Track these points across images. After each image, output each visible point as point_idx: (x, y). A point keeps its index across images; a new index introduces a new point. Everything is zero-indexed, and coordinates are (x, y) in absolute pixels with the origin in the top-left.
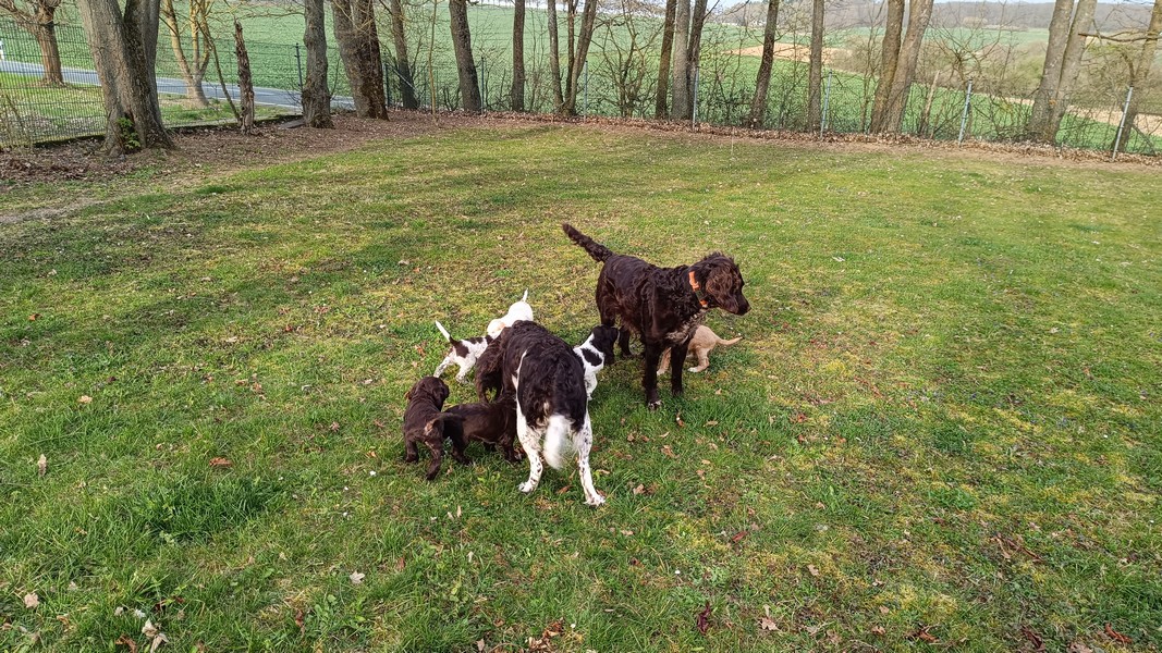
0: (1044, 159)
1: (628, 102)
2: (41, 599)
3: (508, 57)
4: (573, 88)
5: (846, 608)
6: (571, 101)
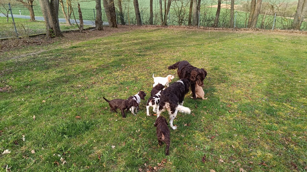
0: (297, 34)
1: (181, 22)
2: (35, 152)
3: (149, 10)
4: (166, 18)
5: (242, 156)
6: (166, 22)
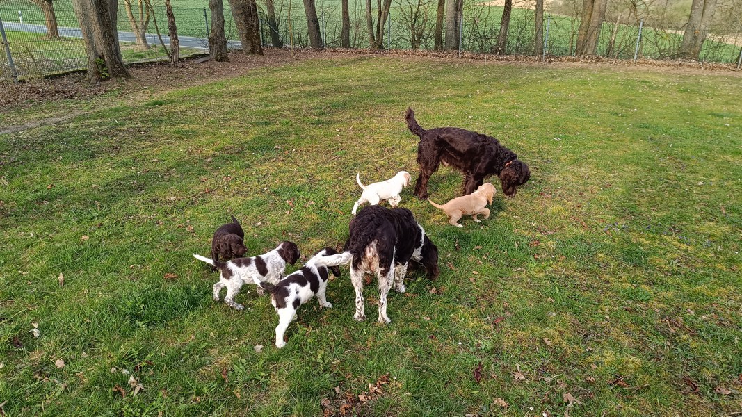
0: (691, 70)
1: (417, 40)
2: (66, 363)
3: (339, 12)
4: (381, 31)
5: (569, 364)
6: (380, 40)
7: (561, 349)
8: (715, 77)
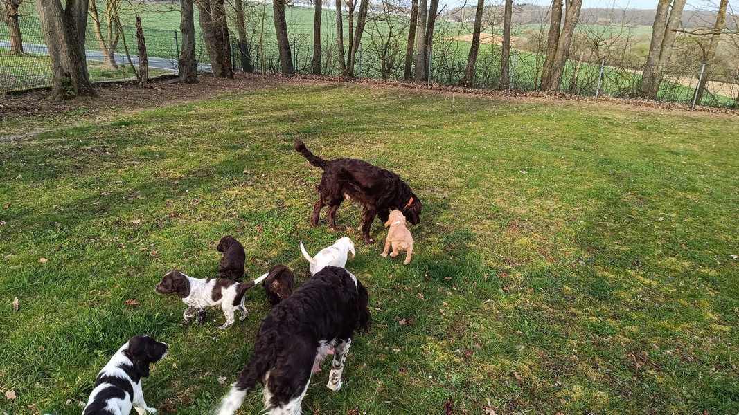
0: (649, 108)
1: (387, 70)
2: (17, 394)
3: (311, 40)
4: (352, 60)
5: (539, 399)
6: (351, 69)
7: (531, 383)
8: (672, 117)
